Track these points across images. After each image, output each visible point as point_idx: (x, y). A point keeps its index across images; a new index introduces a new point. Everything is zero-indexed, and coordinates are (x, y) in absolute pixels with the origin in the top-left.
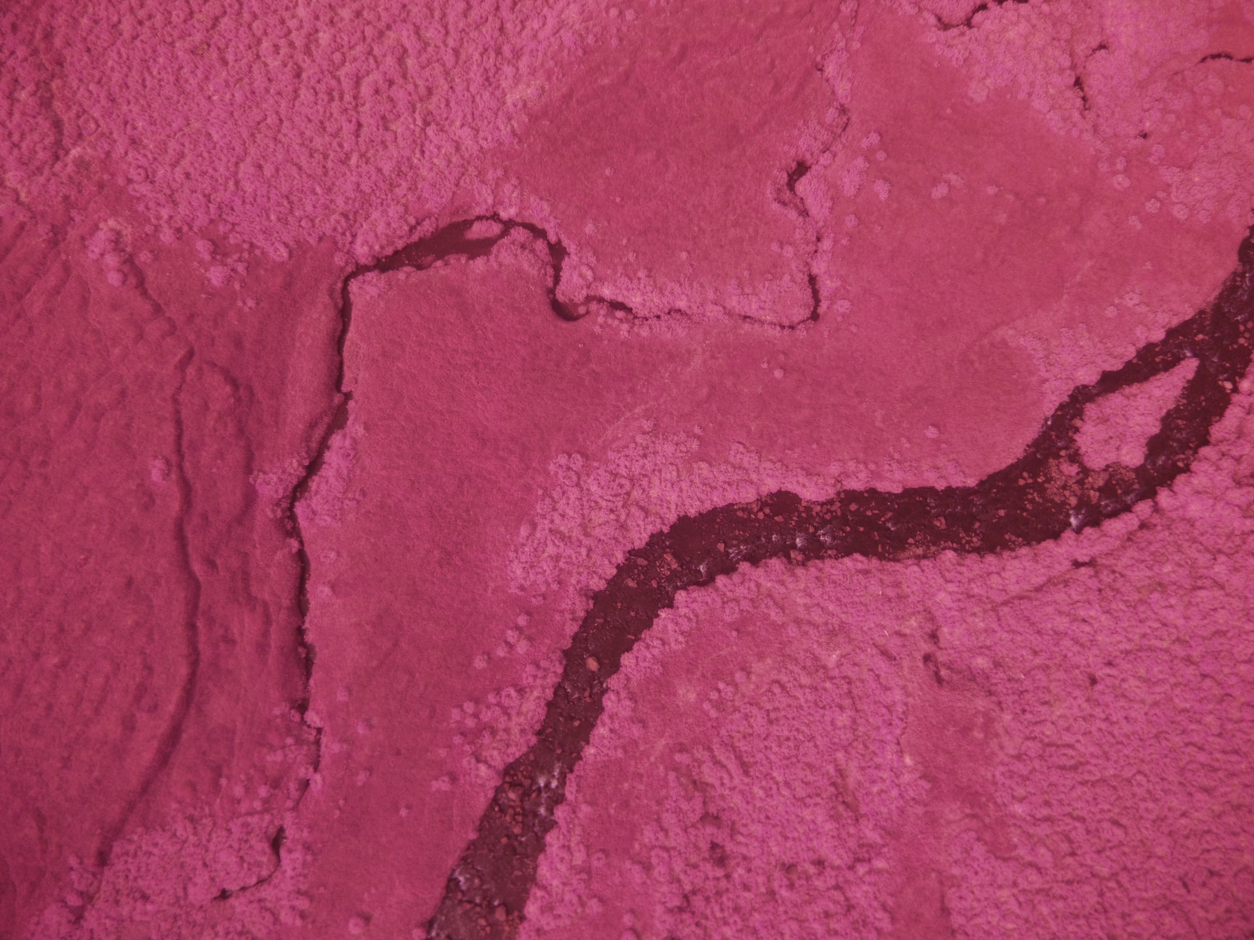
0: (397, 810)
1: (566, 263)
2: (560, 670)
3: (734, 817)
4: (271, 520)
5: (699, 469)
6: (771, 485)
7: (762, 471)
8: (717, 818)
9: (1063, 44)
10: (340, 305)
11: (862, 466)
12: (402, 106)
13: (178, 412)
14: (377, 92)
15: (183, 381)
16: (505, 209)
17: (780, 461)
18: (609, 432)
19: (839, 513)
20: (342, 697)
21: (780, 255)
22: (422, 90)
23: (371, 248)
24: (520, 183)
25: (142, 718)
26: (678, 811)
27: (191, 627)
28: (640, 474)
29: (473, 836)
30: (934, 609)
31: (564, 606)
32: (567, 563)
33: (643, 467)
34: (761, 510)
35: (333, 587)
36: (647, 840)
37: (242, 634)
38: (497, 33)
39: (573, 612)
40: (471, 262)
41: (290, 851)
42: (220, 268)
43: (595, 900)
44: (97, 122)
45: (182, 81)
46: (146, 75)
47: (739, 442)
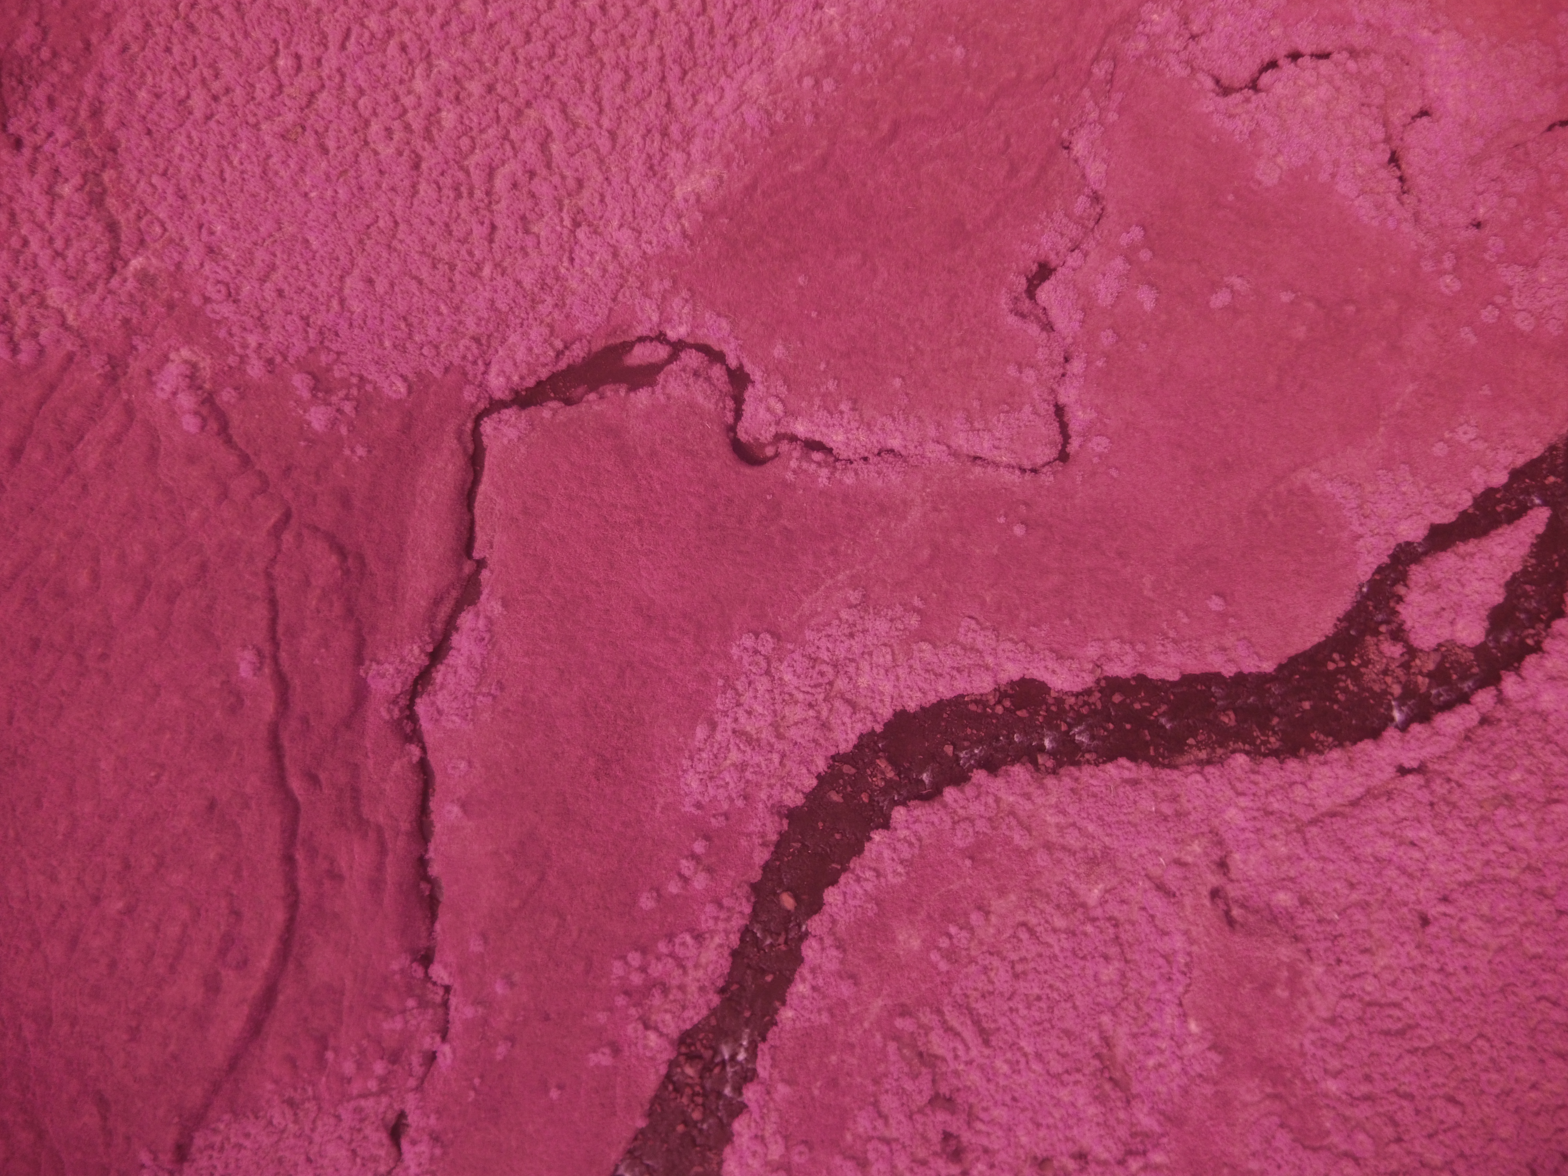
0: (546, 1090)
1: (749, 394)
2: (747, 910)
3: (972, 1100)
4: (387, 722)
5: (921, 651)
6: (1012, 671)
7: (1000, 652)
8: (950, 1100)
9: (1374, 110)
10: (471, 451)
11: (1127, 647)
12: (546, 204)
13: (272, 589)
14: (515, 185)
15: (279, 550)
16: (673, 327)
17: (1023, 640)
18: (806, 605)
19: (1099, 706)
20: (476, 946)
21: (1019, 380)
22: (571, 183)
23: (509, 379)
24: (692, 296)
25: (229, 976)
26: (901, 1092)
27: (289, 860)
28: (846, 658)
29: (641, 1123)
30: (1222, 829)
31: (752, 828)
32: (755, 773)
33: (849, 649)
34: (999, 702)
35: (464, 806)
36: (861, 1130)
37: (351, 867)
38: (662, 111)
39: (763, 835)
40: (632, 395)
41: (414, 1143)
42: (323, 409)
44: (163, 225)
45: (271, 174)
46: (225, 165)
47: (971, 617)
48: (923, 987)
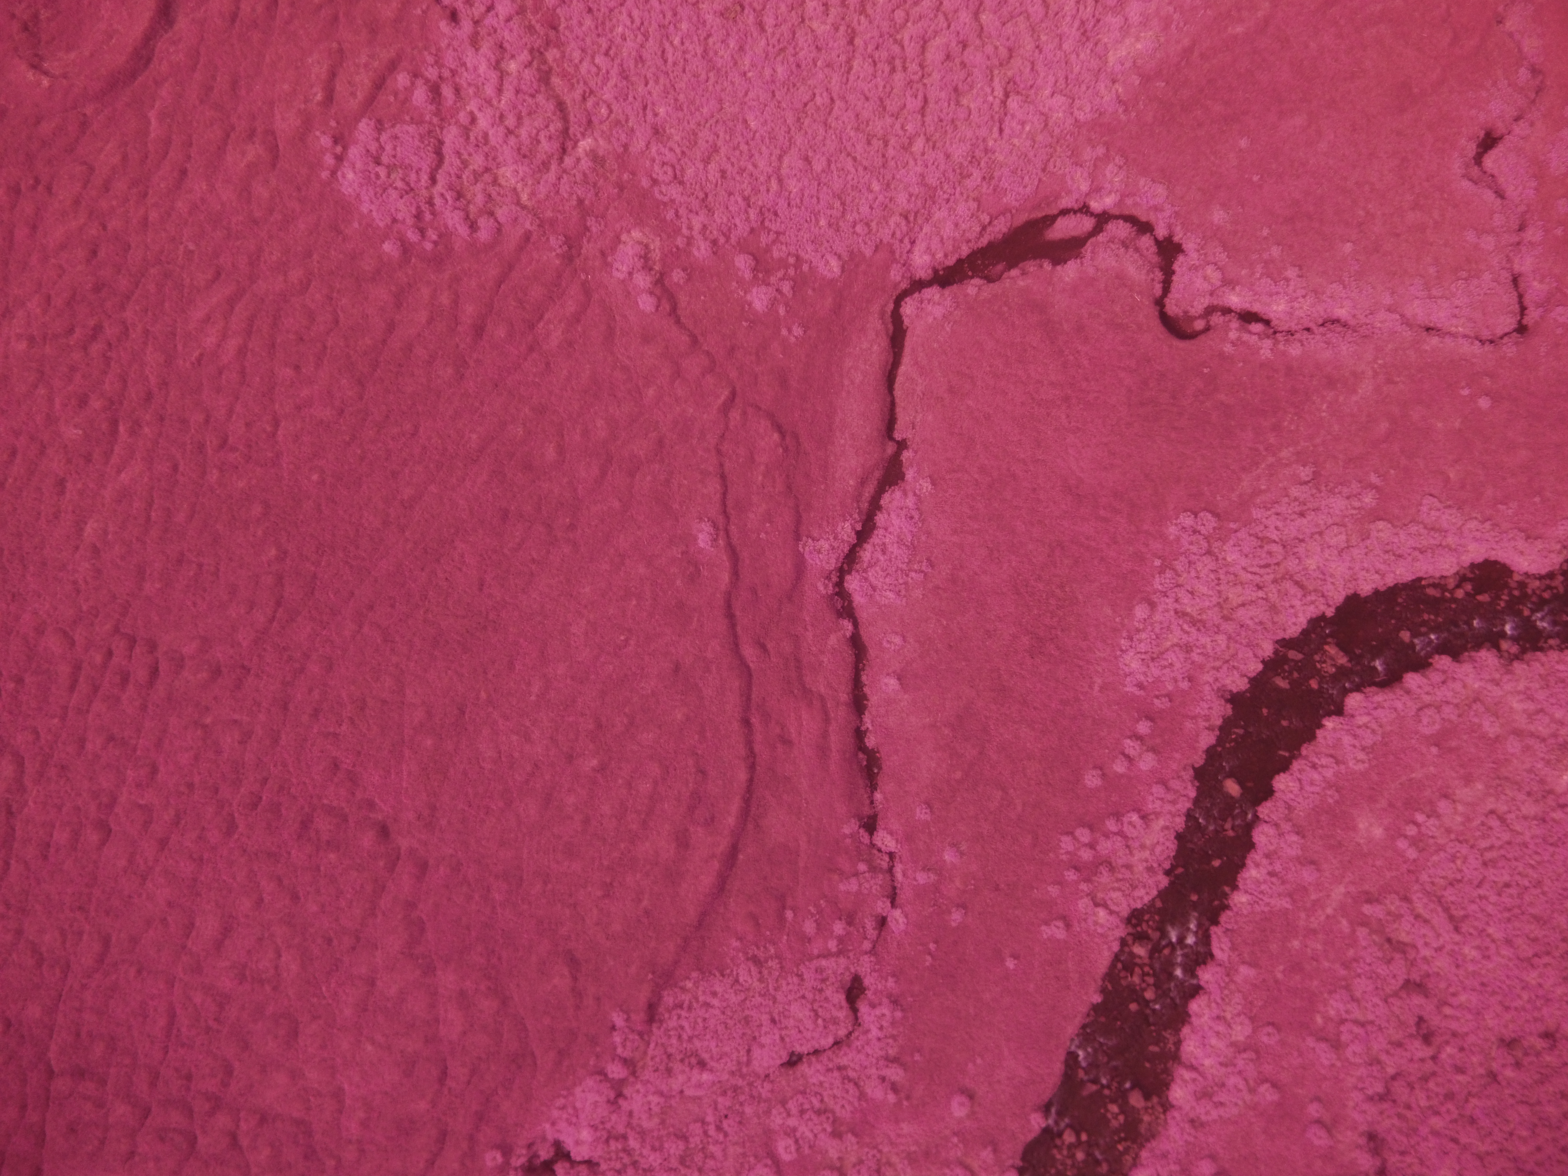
0: (1003, 961)
1: (1181, 263)
2: (1193, 794)
3: (1442, 985)
4: (823, 597)
5: (1379, 531)
6: (1475, 553)
7: (1465, 532)
8: (1422, 986)
10: (893, 332)
12: (978, 73)
13: (721, 465)
14: (948, 57)
15: (727, 428)
16: (1101, 197)
17: (1489, 519)
18: (1246, 483)
20: (921, 814)
21: (1477, 246)
24: (1126, 163)
25: (697, 833)
26: (1374, 976)
27: (746, 723)
28: (1296, 538)
29: (1097, 999)
31: (1198, 710)
32: (1200, 654)
33: (1300, 529)
34: (1458, 586)
35: (901, 679)
36: (1333, 1012)
37: (800, 733)
39: (1208, 718)
40: (1058, 268)
41: (873, 1006)
42: (763, 289)
43: (1266, 1086)
44: (609, 107)
45: (711, 54)
46: (667, 45)
47: (1431, 495)
48: (1388, 875)
